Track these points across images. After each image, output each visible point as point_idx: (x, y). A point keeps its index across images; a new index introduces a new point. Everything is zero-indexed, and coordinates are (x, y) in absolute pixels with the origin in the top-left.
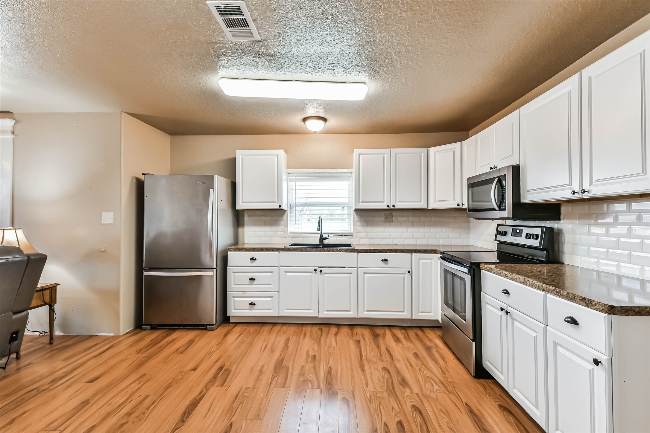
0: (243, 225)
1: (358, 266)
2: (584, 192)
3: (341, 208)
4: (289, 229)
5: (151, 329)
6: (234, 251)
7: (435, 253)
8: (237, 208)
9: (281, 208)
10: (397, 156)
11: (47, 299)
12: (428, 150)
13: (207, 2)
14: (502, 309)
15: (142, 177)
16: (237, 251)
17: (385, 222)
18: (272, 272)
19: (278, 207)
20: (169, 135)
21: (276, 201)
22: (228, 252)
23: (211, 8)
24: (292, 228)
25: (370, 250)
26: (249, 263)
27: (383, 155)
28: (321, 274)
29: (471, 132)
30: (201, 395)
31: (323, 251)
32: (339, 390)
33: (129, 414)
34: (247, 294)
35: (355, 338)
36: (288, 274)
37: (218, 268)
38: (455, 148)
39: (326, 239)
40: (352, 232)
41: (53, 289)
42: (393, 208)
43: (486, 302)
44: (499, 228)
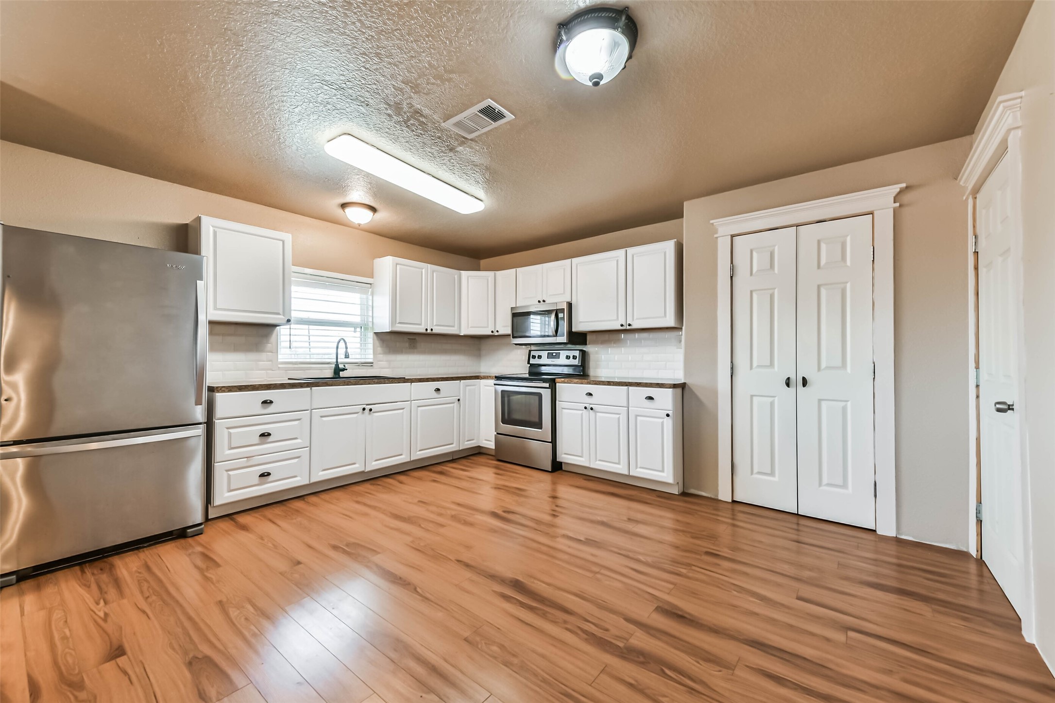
1: (411, 398)
2: (630, 325)
3: (353, 329)
4: (280, 356)
6: (228, 391)
7: (478, 379)
10: (435, 274)
12: (460, 273)
14: (586, 408)
17: (409, 348)
18: (300, 419)
21: (281, 313)
22: (217, 394)
24: (284, 355)
25: (423, 379)
26: (259, 408)
27: (421, 270)
28: (371, 414)
29: (483, 262)
34: (254, 461)
36: (324, 419)
38: (488, 277)
39: (343, 370)
40: (372, 361)
42: (431, 332)
43: (563, 408)
44: (533, 353)
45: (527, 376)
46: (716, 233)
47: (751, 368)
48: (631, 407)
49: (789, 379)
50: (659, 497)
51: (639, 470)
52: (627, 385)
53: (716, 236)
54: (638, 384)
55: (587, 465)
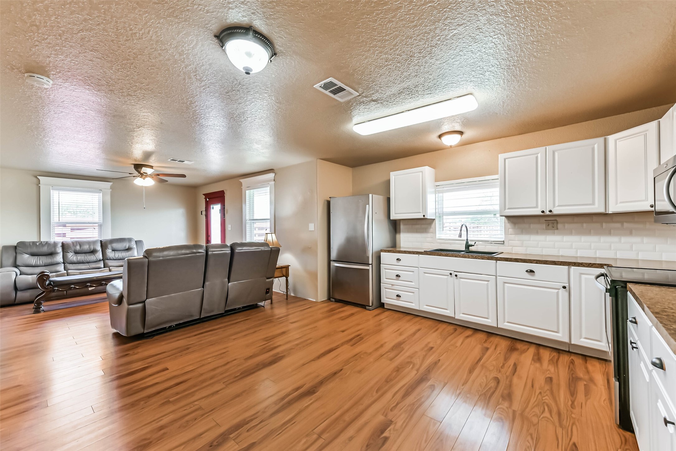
0: (400, 232)
1: (496, 274)
3: (492, 216)
4: (438, 236)
5: (335, 302)
6: (385, 252)
8: (391, 218)
9: (426, 217)
10: (556, 154)
11: (284, 273)
12: (605, 140)
13: (314, 86)
15: (329, 199)
16: (387, 252)
17: (547, 229)
18: (413, 272)
19: (423, 217)
20: (350, 168)
21: (421, 212)
22: (381, 253)
23: (318, 89)
24: (440, 235)
25: (510, 259)
26: (395, 262)
27: (536, 155)
28: (457, 278)
30: (336, 347)
31: (459, 257)
32: (433, 378)
33: (297, 345)
34: (395, 287)
35: (486, 345)
36: (426, 274)
37: (373, 264)
38: (647, 131)
39: (472, 246)
40: (502, 240)
41: (287, 267)
42: (550, 213)
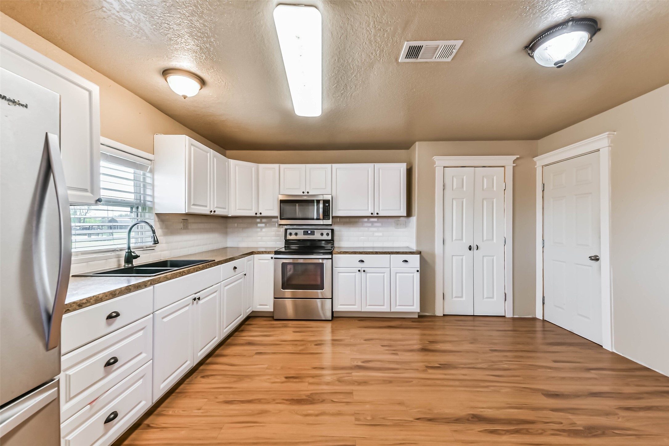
2: (377, 214)
10: (215, 159)
14: (359, 271)
17: (183, 228)
18: (144, 328)
21: (89, 190)
27: (207, 154)
34: (100, 402)
36: (165, 320)
38: (252, 167)
39: (137, 257)
43: (339, 273)
44: (289, 231)
45: (283, 250)
46: (435, 164)
47: (452, 241)
48: (392, 268)
49: (470, 246)
50: (413, 322)
51: (398, 307)
52: (390, 254)
53: (435, 166)
54: (397, 253)
55: (359, 310)
